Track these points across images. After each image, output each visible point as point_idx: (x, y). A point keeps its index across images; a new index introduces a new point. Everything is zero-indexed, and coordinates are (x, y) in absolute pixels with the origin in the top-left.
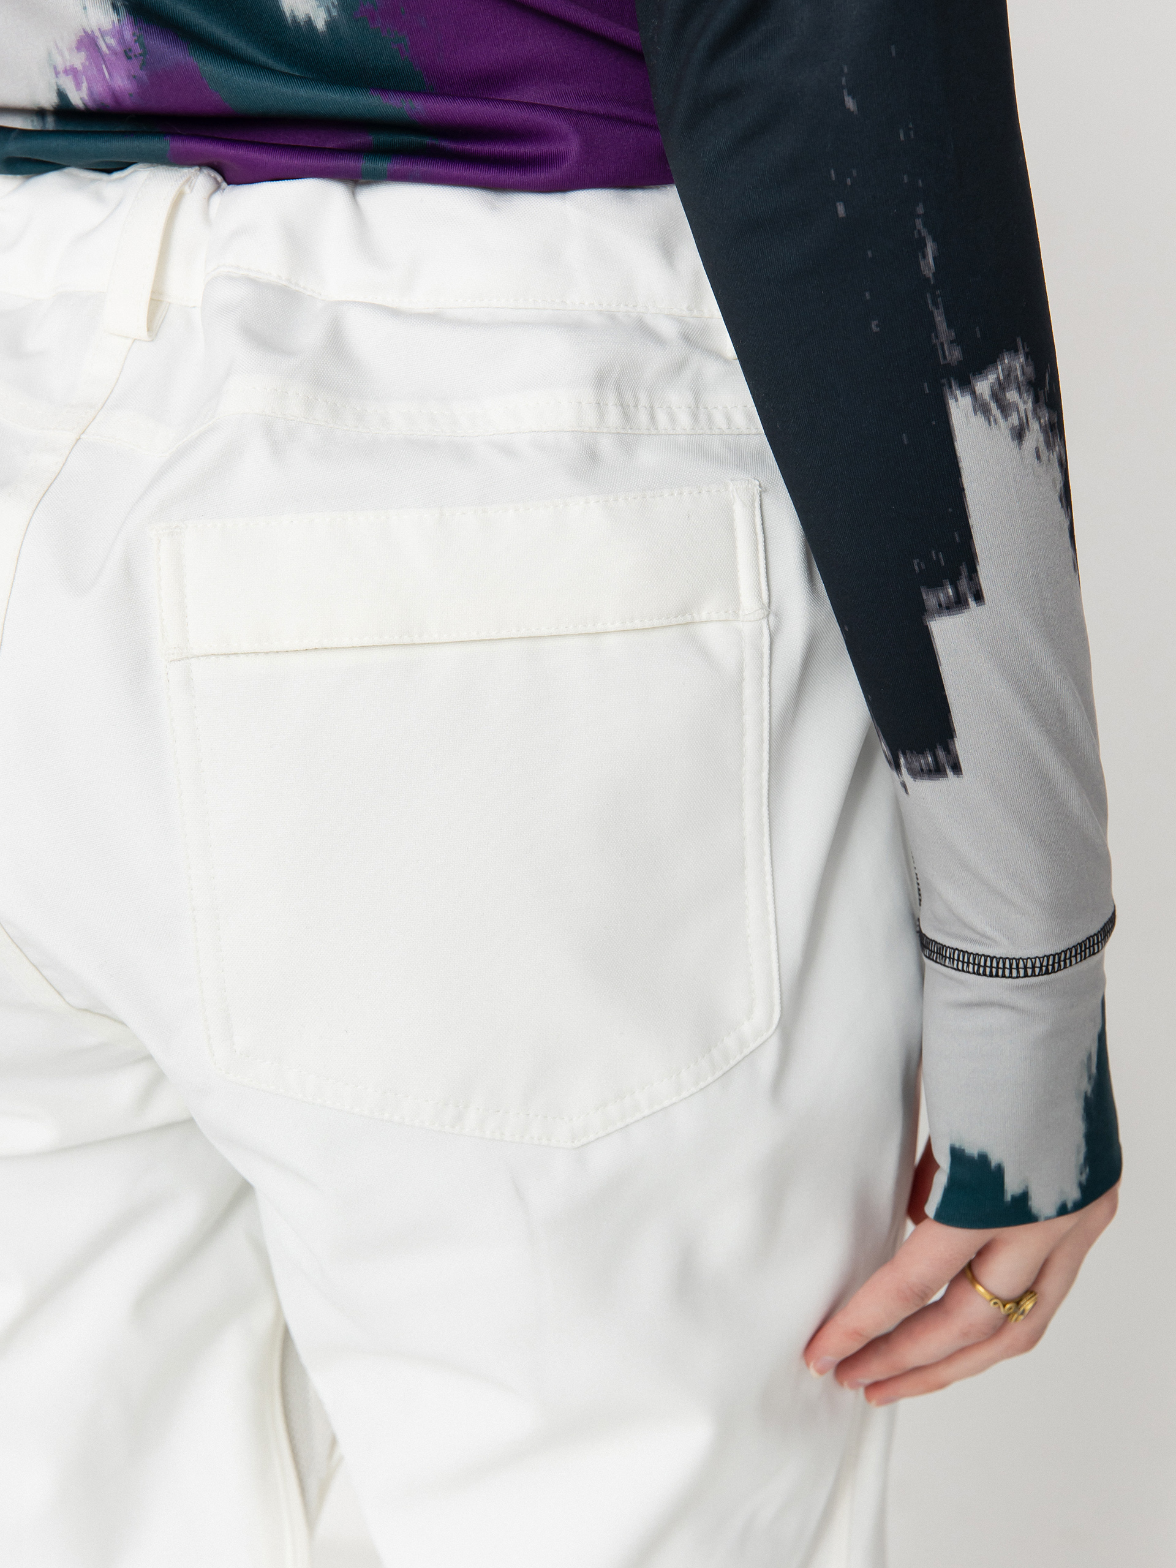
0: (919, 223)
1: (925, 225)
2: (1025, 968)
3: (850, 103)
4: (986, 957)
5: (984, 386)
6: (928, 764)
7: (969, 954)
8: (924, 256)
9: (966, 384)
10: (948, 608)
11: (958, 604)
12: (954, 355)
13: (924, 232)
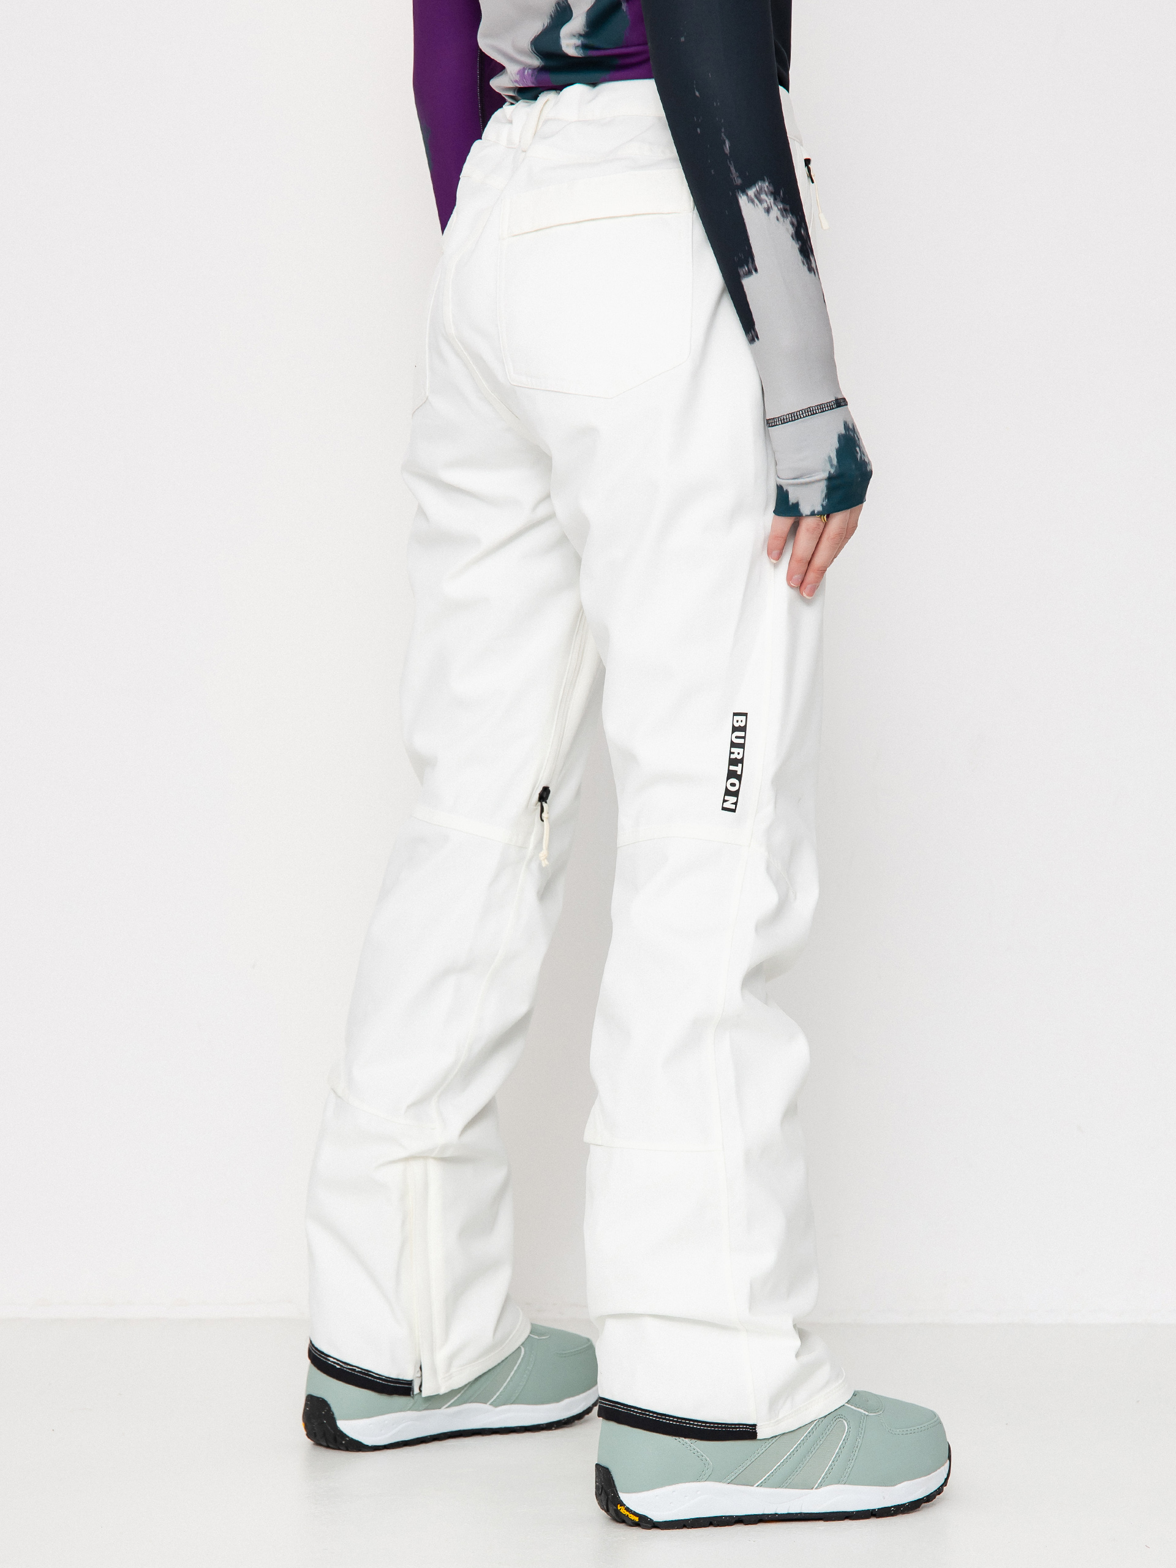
5: (752, 192)
8: (725, 146)
9: (744, 192)
11: (749, 273)
12: (739, 181)
13: (725, 138)
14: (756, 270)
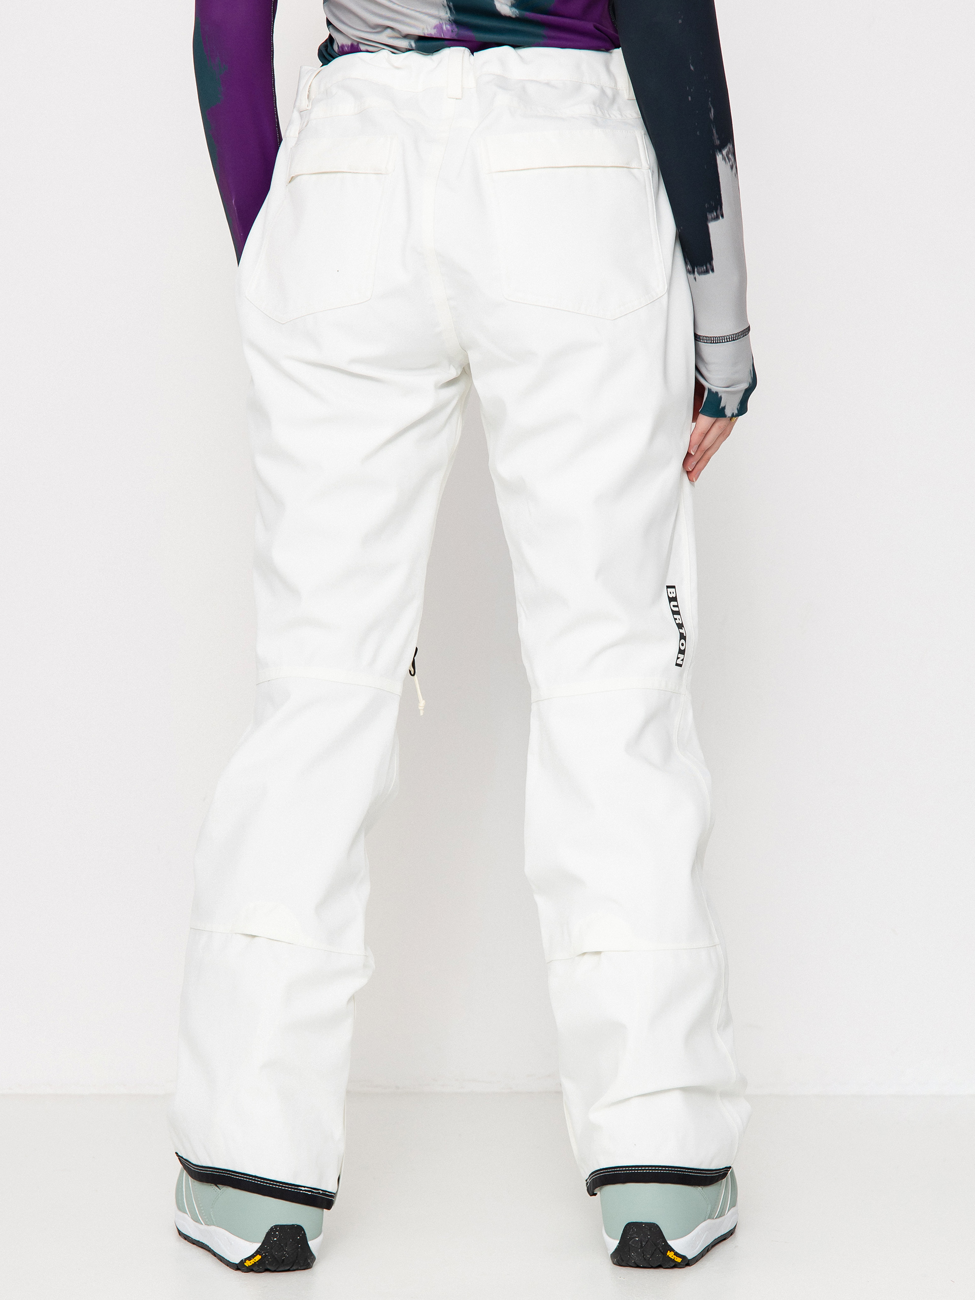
0: (710, 103)
1: (711, 103)
2: (727, 339)
3: (692, 68)
4: (714, 337)
5: (724, 152)
6: (704, 269)
7: (708, 337)
8: (711, 113)
9: (721, 151)
10: (714, 219)
11: (717, 218)
12: (718, 142)
13: (711, 106)
14: (722, 216)
